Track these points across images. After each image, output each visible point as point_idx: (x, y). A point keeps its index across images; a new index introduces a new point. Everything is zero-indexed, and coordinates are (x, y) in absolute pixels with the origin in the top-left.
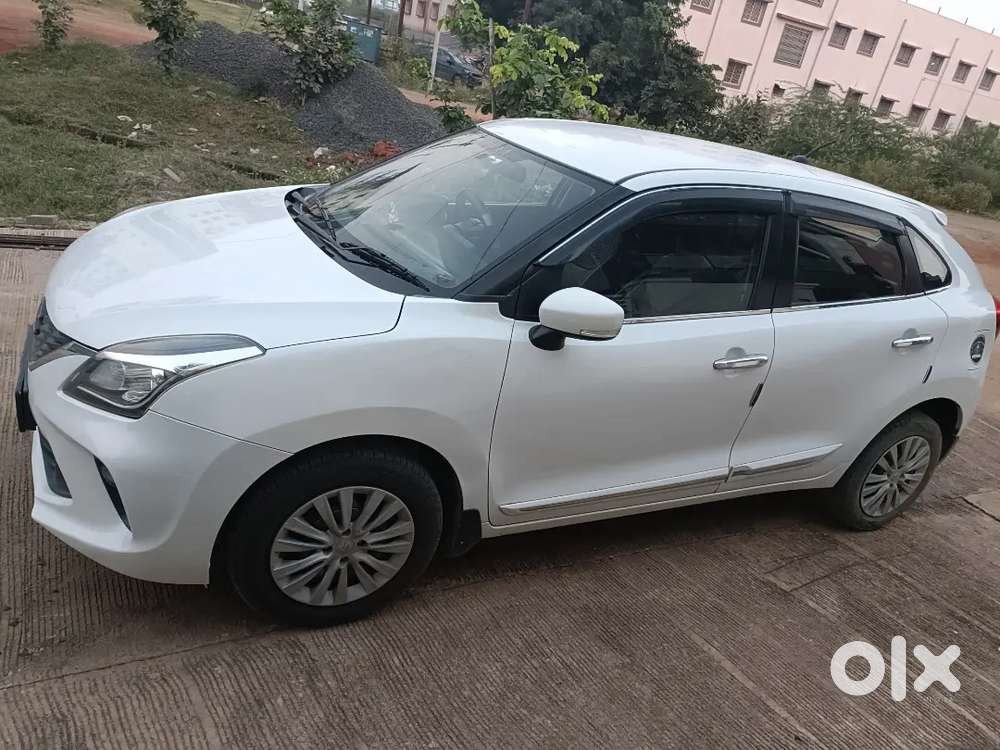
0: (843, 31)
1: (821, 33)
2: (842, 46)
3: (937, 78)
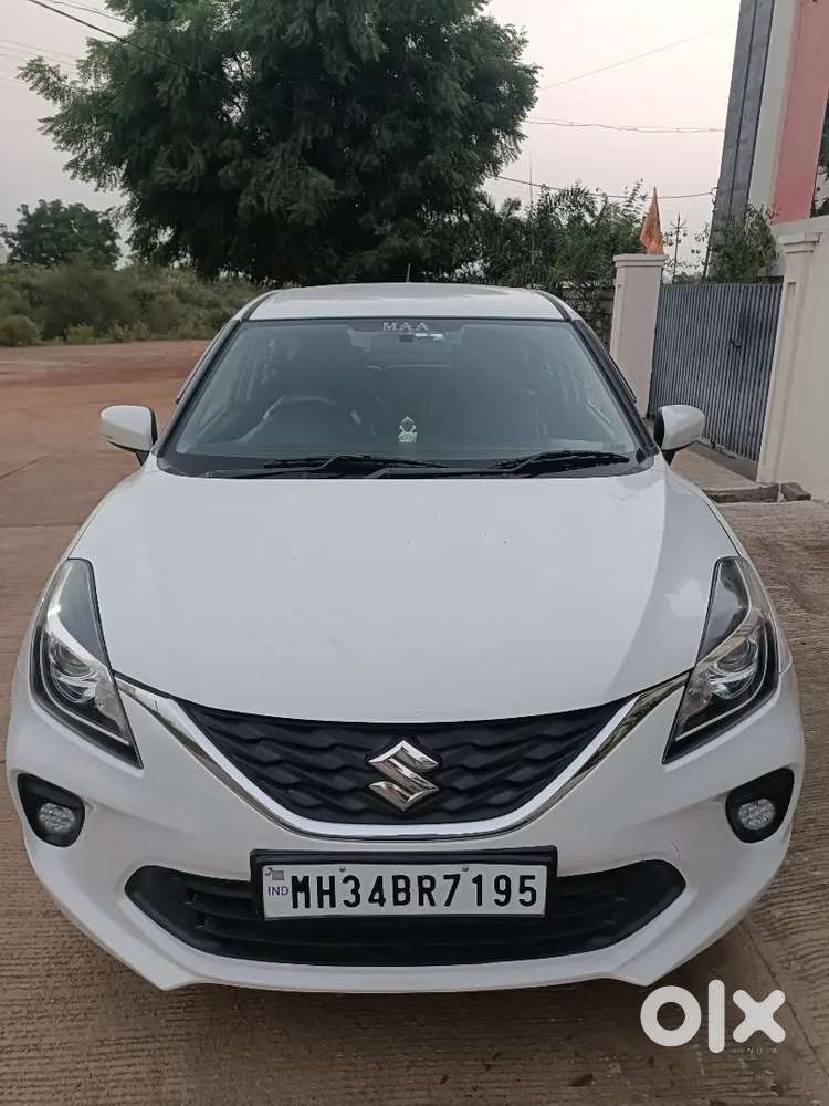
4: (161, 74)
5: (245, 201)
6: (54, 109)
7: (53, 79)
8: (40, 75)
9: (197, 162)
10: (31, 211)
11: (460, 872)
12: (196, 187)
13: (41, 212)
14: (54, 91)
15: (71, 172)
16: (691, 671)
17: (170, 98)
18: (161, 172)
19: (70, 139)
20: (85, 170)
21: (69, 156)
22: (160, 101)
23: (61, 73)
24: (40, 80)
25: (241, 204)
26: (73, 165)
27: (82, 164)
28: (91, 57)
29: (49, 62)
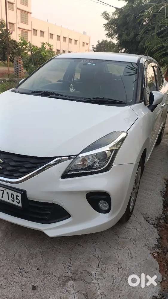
0: (35, 31)
1: (30, 32)
2: (36, 35)
3: (60, 42)
4: (128, 15)
5: (141, 44)
6: (106, 22)
7: (108, 15)
8: (105, 15)
9: (132, 35)
10: (100, 42)
11: (4, 190)
12: (131, 40)
13: (102, 42)
14: (107, 18)
15: (106, 36)
16: (77, 155)
17: (129, 21)
18: (124, 37)
19: (107, 29)
20: (109, 36)
21: (107, 32)
22: (127, 21)
23: (109, 15)
24: (105, 16)
25: (140, 44)
26: (107, 34)
27: (109, 34)
28: (115, 12)
29: (108, 12)
